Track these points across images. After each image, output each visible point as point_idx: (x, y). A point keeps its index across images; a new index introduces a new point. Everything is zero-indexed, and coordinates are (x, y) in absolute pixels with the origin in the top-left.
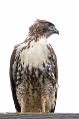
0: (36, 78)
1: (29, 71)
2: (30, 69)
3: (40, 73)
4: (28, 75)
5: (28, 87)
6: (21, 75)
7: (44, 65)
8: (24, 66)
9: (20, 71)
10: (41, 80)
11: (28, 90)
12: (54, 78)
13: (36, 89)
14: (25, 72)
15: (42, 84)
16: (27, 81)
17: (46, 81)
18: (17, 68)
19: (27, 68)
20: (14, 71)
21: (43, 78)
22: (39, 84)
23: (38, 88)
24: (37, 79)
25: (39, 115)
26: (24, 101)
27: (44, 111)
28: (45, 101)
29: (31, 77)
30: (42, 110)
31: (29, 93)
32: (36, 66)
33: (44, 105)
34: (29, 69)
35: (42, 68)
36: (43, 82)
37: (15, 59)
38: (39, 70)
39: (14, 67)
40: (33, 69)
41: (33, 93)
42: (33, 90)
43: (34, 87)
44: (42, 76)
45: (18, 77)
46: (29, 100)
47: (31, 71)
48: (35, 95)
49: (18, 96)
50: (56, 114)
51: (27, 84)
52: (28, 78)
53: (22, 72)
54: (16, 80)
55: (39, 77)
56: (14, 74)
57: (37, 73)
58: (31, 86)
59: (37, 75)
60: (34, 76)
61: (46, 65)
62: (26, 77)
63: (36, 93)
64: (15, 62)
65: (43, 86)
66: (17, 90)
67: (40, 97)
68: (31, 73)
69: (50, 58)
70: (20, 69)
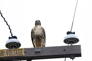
1: (37, 36)
2: (37, 35)
3: (40, 36)
4: (37, 37)
7: (41, 34)
8: (35, 35)
10: (40, 38)
16: (36, 39)
19: (36, 35)
20: (32, 36)
28: (42, 44)
31: (37, 42)
33: (42, 45)
35: (41, 35)
38: (40, 35)
39: (32, 35)
40: (38, 35)
48: (39, 42)
49: (34, 43)
53: (35, 36)
57: (39, 36)
58: (38, 40)
59: (39, 37)
61: (42, 34)
64: (33, 34)
66: (33, 41)
70: (34, 35)
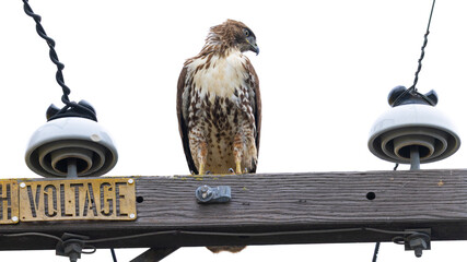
0: (222, 114)
1: (209, 104)
2: (212, 99)
3: (230, 105)
4: (208, 110)
5: (210, 130)
6: (195, 110)
7: (236, 93)
8: (202, 95)
9: (194, 104)
10: (231, 118)
11: (209, 136)
12: (251, 116)
13: (223, 134)
14: (203, 106)
15: (233, 125)
16: (206, 121)
17: (240, 120)
18: (189, 98)
19: (207, 98)
20: (184, 104)
21: (236, 115)
22: (228, 124)
23: (227, 133)
24: (224, 118)
25: (230, 178)
26: (203, 154)
27: (240, 171)
28: (239, 154)
29: (214, 114)
30: (235, 168)
31: (211, 141)
32: (222, 95)
33: (238, 161)
34: (210, 99)
35: (233, 98)
36: (235, 121)
37: (185, 83)
38: (227, 100)
39: (184, 96)
40: (218, 100)
41: (219, 140)
42: (218, 136)
43: (219, 130)
44: (233, 112)
45: (191, 115)
46: (211, 153)
47: (213, 103)
48: (222, 144)
49: (192, 146)
50: (259, 175)
51: (207, 125)
52: (209, 115)
53: (198, 106)
54: (189, 120)
55: (229, 113)
56: (184, 109)
57: (224, 106)
58: (214, 128)
59: (225, 110)
60: (219, 112)
61: (240, 93)
62: (205, 114)
63: (223, 140)
64: (186, 89)
65: (234, 129)
66: (191, 136)
67: (232, 149)
68: (213, 107)
69: (247, 81)
70: (193, 99)
